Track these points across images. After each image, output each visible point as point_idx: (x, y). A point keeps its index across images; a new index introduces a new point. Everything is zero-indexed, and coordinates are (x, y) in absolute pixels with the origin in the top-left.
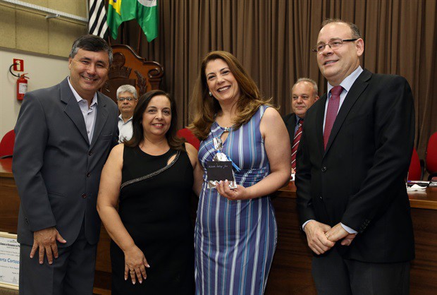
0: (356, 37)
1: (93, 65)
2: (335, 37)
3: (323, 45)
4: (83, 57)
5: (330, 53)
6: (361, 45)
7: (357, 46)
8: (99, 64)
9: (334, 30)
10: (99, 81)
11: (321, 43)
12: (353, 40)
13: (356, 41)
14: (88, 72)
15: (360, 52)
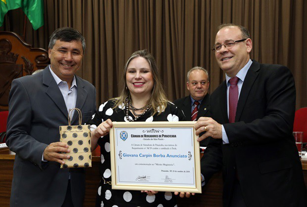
0: (245, 38)
1: (69, 53)
2: (229, 39)
3: (220, 46)
4: (60, 47)
5: (226, 52)
6: (250, 43)
7: (247, 44)
8: (75, 52)
9: (228, 33)
10: (76, 67)
11: (218, 44)
12: (243, 40)
13: (246, 41)
14: (66, 59)
15: (249, 49)
